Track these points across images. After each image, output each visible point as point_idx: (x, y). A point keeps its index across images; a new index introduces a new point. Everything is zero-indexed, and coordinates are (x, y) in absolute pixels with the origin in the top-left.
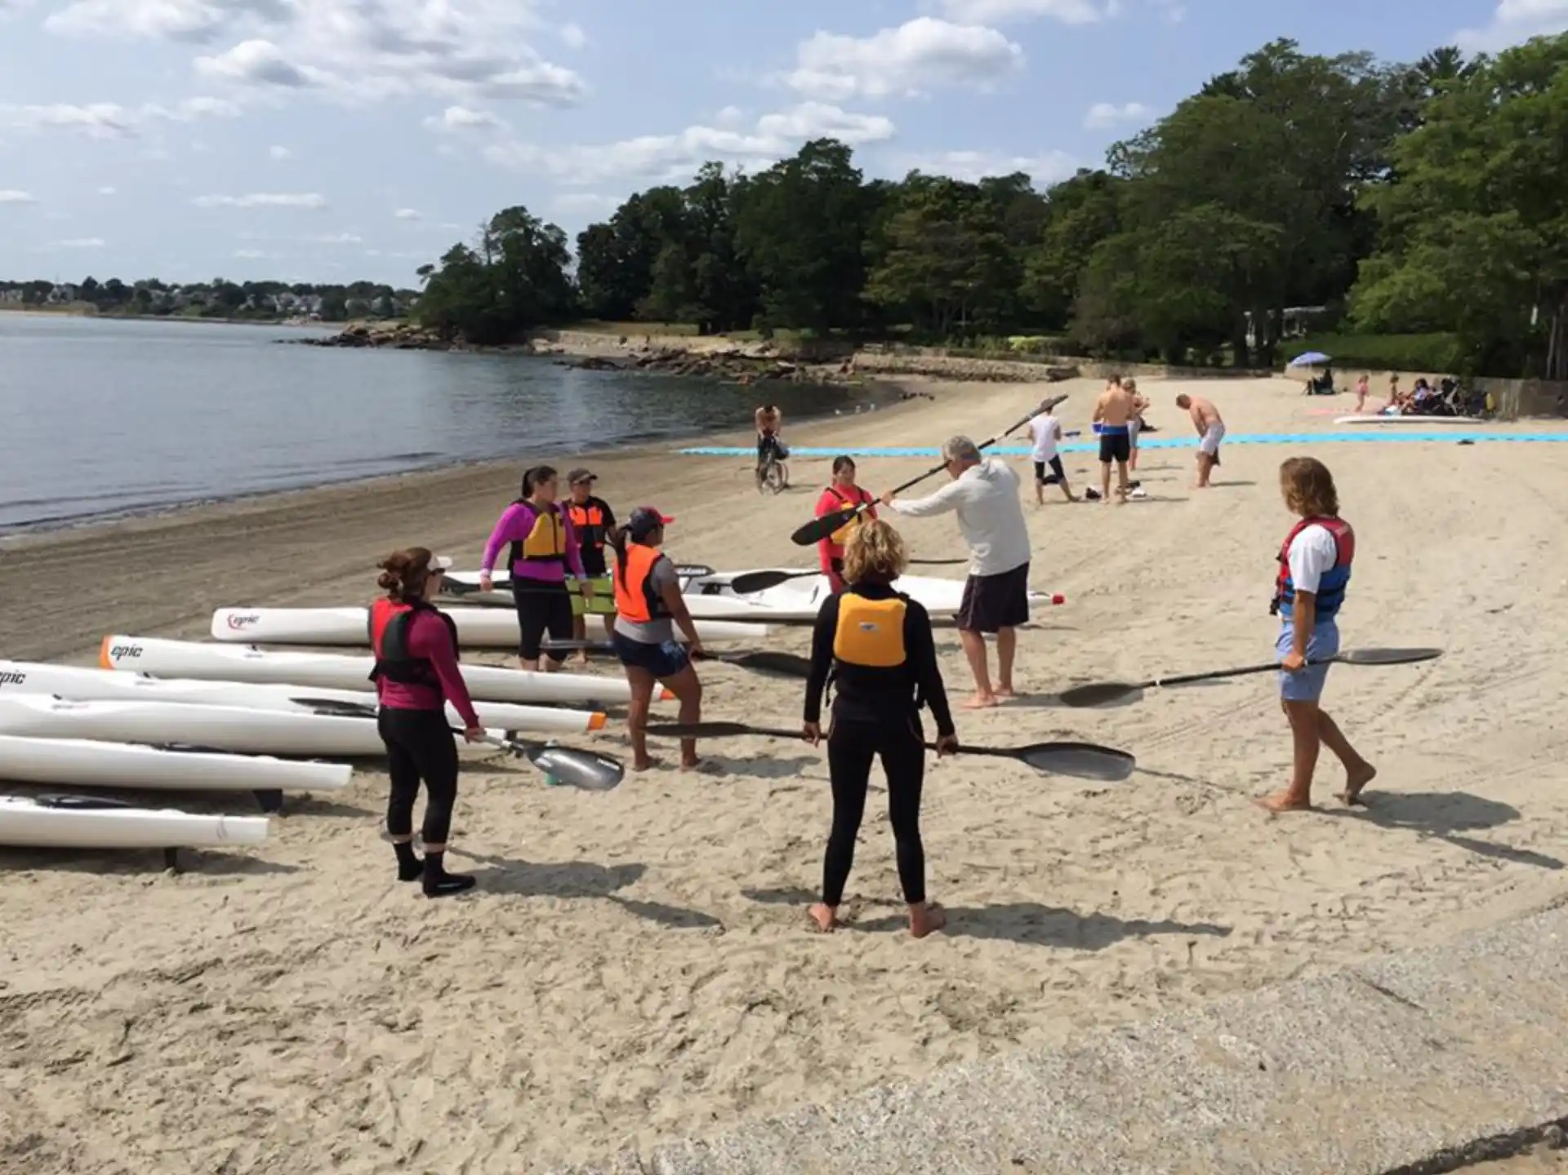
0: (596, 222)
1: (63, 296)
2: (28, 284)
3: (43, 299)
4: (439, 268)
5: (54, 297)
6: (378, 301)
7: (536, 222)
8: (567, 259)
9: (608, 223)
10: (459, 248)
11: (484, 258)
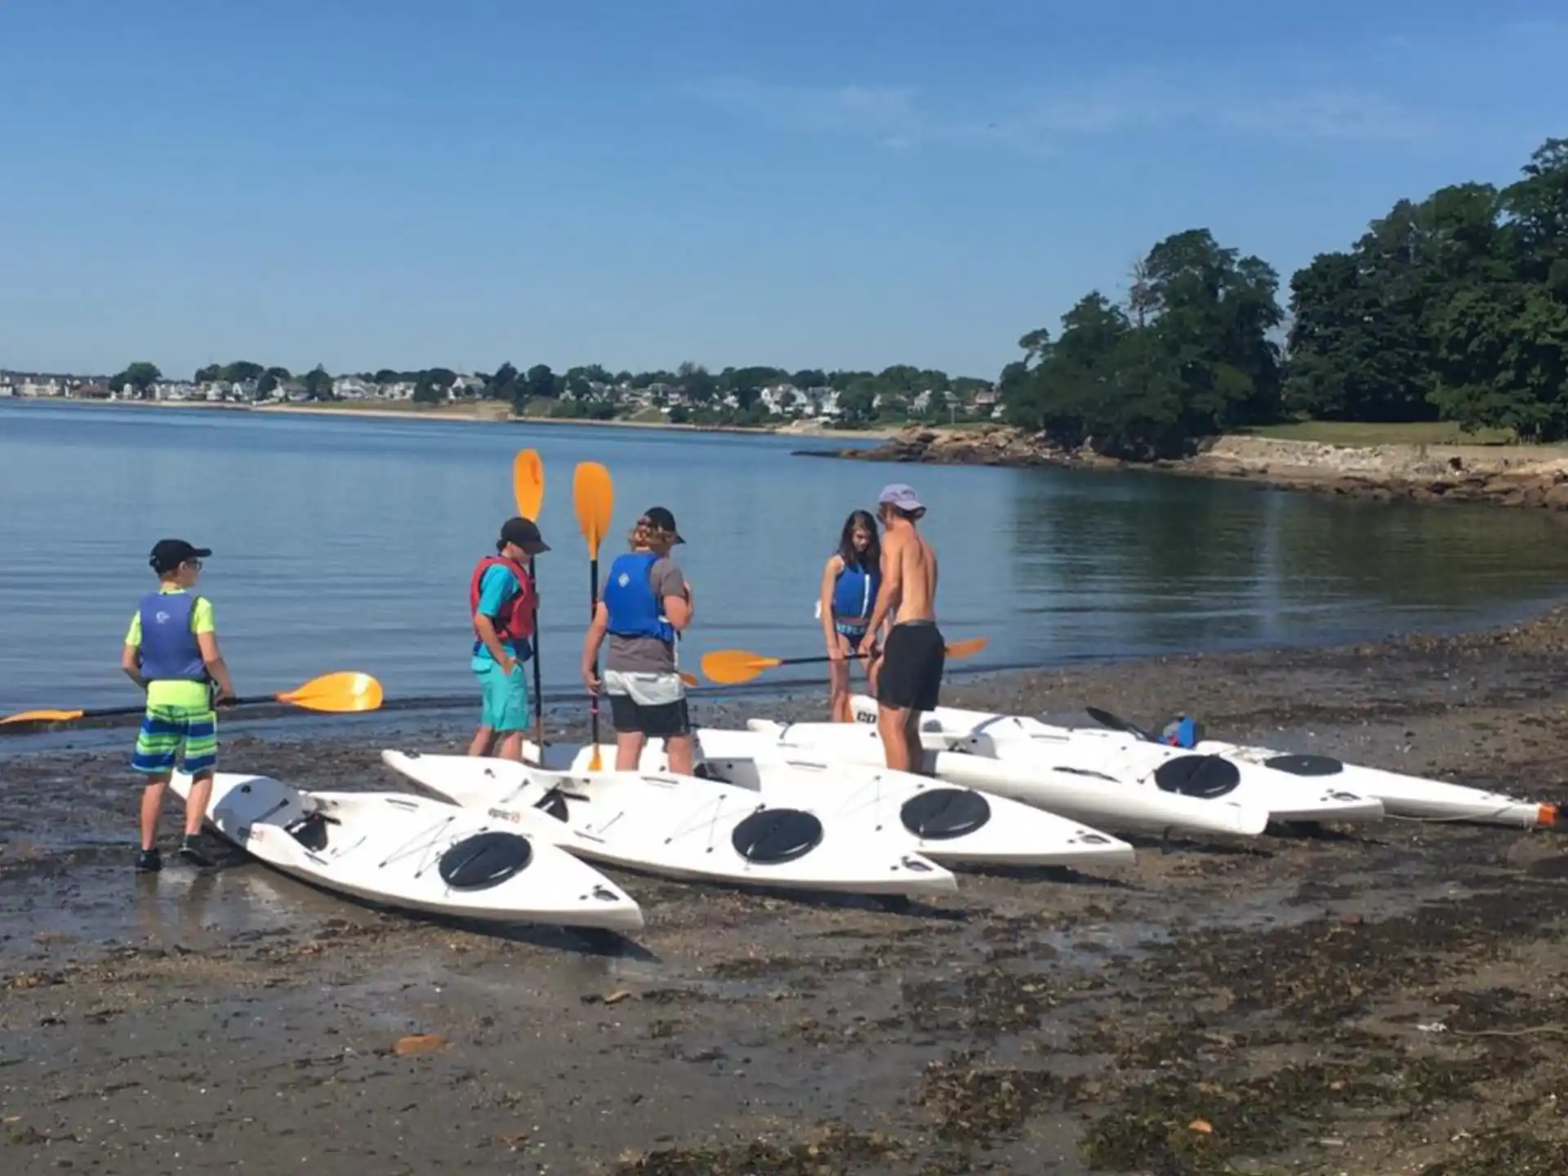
0: (1328, 251)
1: (469, 390)
2: (423, 373)
3: (443, 394)
4: (1056, 334)
5: (457, 392)
6: (922, 400)
7: (1226, 255)
8: (1274, 316)
9: (1350, 251)
10: (1093, 300)
11: (1134, 318)
